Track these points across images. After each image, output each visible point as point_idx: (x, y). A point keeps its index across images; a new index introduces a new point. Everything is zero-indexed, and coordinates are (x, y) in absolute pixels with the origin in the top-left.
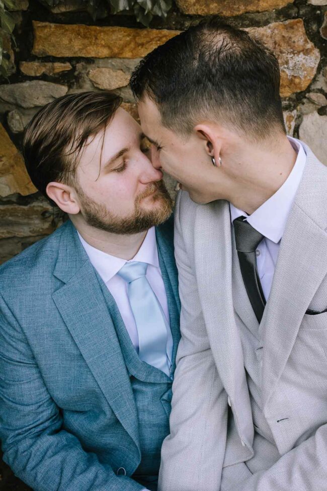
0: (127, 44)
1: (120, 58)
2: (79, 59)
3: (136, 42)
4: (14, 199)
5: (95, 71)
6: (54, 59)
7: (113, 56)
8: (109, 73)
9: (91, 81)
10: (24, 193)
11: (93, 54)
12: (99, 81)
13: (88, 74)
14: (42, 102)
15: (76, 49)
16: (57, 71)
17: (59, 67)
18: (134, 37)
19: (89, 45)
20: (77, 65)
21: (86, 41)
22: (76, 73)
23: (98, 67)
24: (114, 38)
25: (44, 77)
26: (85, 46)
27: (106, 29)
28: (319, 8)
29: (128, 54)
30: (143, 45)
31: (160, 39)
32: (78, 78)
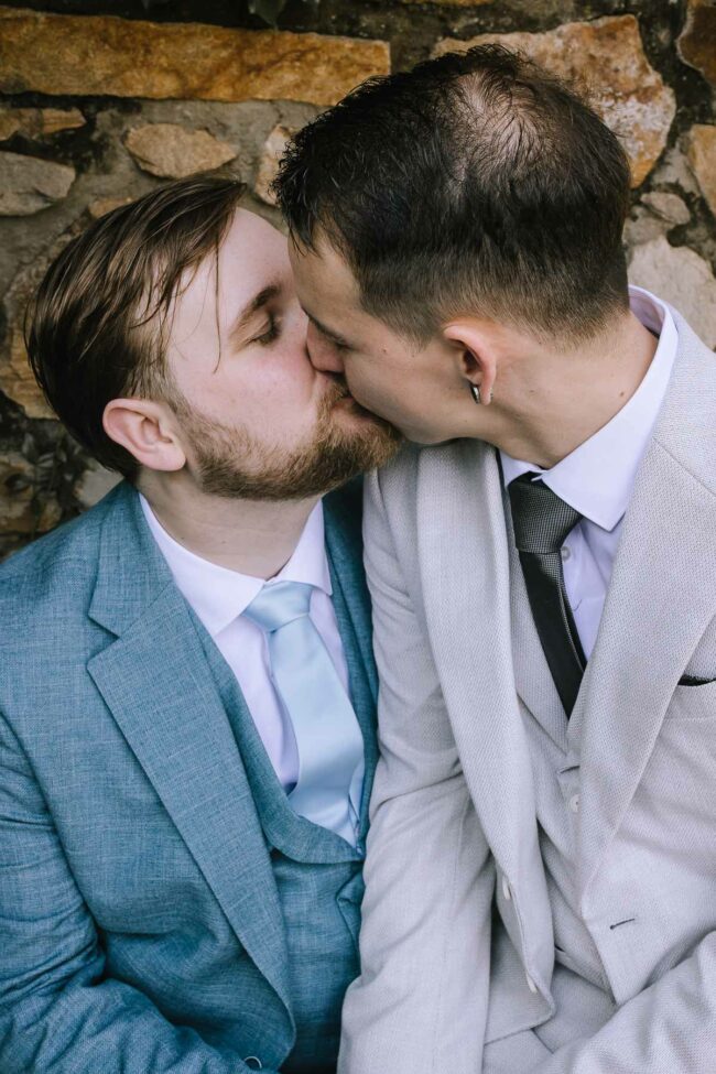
0: (220, 68)
1: (205, 101)
2: (105, 102)
3: (243, 64)
5: (141, 132)
6: (43, 100)
7: (187, 96)
8: (177, 137)
9: (132, 155)
11: (139, 90)
12: (152, 155)
13: (124, 138)
14: (11, 204)
15: (99, 75)
16: (49, 129)
17: (56, 120)
18: (240, 50)
19: (129, 68)
20: (99, 115)
21: (124, 58)
22: (95, 136)
23: (151, 122)
24: (191, 50)
25: (17, 145)
26: (119, 71)
27: (171, 28)
29: (223, 92)
30: (258, 69)
31: (301, 56)
32: (100, 148)
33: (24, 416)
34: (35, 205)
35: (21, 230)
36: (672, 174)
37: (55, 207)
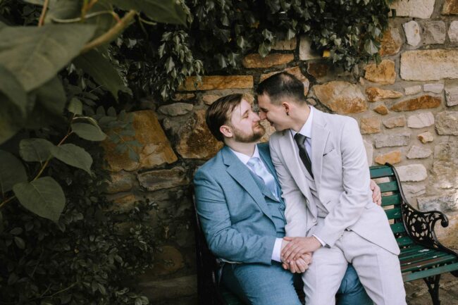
0: (221, 83)
1: (218, 89)
2: (198, 91)
3: (225, 82)
4: (163, 166)
5: (206, 96)
6: (187, 92)
7: (214, 89)
8: (213, 97)
9: (204, 101)
10: (170, 162)
11: (205, 88)
12: (208, 101)
13: (202, 98)
14: (181, 112)
16: (188, 98)
17: (189, 96)
18: (224, 79)
19: (204, 85)
20: (197, 94)
22: (197, 98)
23: (207, 94)
24: (215, 80)
25: (182, 101)
27: (212, 77)
28: (305, 61)
29: (222, 87)
30: (228, 83)
31: (236, 80)
32: (197, 100)
33: (182, 158)
34: (186, 112)
35: (181, 118)
36: (311, 95)
37: (189, 112)
